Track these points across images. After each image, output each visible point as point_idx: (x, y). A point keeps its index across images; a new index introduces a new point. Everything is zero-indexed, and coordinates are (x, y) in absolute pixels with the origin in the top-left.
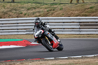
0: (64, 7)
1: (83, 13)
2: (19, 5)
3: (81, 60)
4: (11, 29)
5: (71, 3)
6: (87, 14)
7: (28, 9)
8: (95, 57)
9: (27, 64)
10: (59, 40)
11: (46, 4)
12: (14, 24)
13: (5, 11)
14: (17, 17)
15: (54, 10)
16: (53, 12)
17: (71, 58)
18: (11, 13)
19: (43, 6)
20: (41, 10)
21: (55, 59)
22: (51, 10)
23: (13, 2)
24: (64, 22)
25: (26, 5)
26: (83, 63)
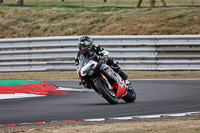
0: (124, 15)
1: (163, 28)
2: (34, 11)
3: (158, 124)
4: (17, 60)
5: (139, 6)
6: (171, 29)
7: (52, 19)
8: (187, 116)
9: (49, 131)
10: (127, 82)
11: (89, 9)
12: (22, 49)
13: (4, 24)
14: (29, 35)
15: (104, 21)
16: (102, 25)
17: (140, 120)
18: (16, 28)
19: (83, 13)
20: (78, 21)
22: (98, 22)
23: (21, 4)
24: (124, 46)
25: (46, 11)
26: (163, 129)
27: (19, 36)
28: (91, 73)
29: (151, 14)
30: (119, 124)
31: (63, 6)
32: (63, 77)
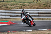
0: (30, 4)
1: (40, 7)
2: (7, 3)
3: (39, 32)
6: (42, 8)
7: (11, 5)
8: (46, 30)
11: (21, 3)
14: (6, 9)
15: (25, 6)
17: (34, 31)
18: (2, 7)
19: (19, 4)
20: (18, 6)
21: (25, 32)
22: (23, 6)
23: (4, 1)
24: (30, 12)
25: (10, 3)
26: (40, 33)
27: (3, 10)
28: (25, 19)
29: (37, 4)
30: (29, 32)
31: (14, 2)
32: (14, 20)
